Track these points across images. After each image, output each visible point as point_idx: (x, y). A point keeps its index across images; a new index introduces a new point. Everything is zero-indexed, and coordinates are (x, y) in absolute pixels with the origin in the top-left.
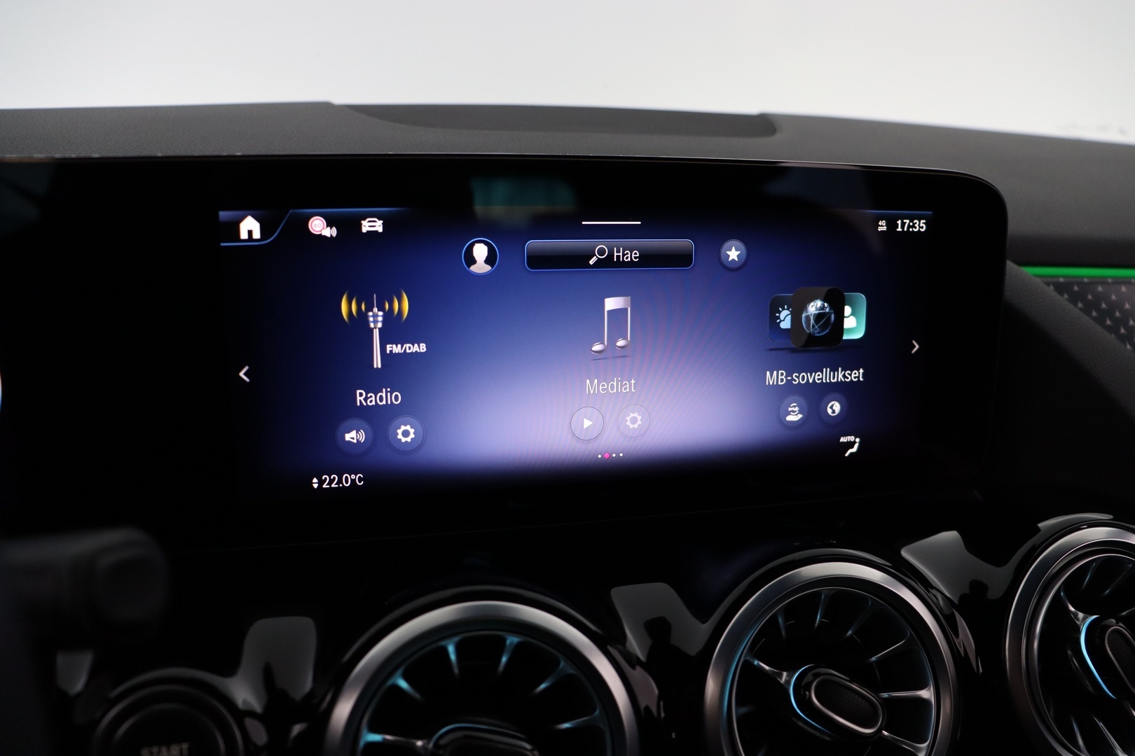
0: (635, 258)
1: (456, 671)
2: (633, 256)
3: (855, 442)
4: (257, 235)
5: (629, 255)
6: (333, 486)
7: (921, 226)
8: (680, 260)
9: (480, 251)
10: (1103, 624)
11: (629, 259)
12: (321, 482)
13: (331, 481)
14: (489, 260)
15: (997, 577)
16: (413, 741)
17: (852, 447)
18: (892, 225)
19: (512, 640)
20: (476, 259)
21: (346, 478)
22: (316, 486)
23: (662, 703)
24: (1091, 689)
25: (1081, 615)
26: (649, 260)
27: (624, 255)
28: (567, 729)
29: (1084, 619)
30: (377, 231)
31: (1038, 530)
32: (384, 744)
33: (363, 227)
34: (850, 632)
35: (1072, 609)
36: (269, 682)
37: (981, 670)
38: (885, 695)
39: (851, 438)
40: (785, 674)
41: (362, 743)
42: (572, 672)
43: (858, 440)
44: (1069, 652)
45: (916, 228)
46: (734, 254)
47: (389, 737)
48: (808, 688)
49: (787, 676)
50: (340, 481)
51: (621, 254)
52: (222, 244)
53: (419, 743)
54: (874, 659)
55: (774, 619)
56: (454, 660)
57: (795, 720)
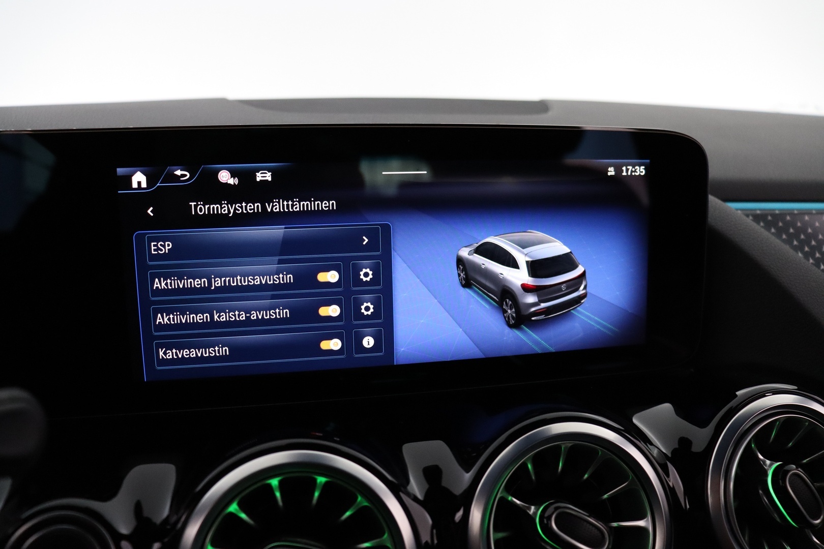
1: (281, 504)
4: (144, 185)
7: (641, 171)
10: (785, 468)
15: (699, 436)
18: (618, 170)
19: (321, 480)
23: (435, 531)
24: (778, 520)
25: (768, 462)
29: (771, 465)
30: (267, 180)
31: (736, 396)
33: (257, 177)
34: (586, 476)
35: (761, 457)
37: (688, 507)
38: (615, 524)
40: (533, 508)
42: (368, 504)
44: (761, 492)
45: (637, 172)
48: (549, 518)
49: (535, 509)
52: (119, 192)
54: (606, 496)
55: (524, 465)
56: (278, 494)
57: (543, 544)
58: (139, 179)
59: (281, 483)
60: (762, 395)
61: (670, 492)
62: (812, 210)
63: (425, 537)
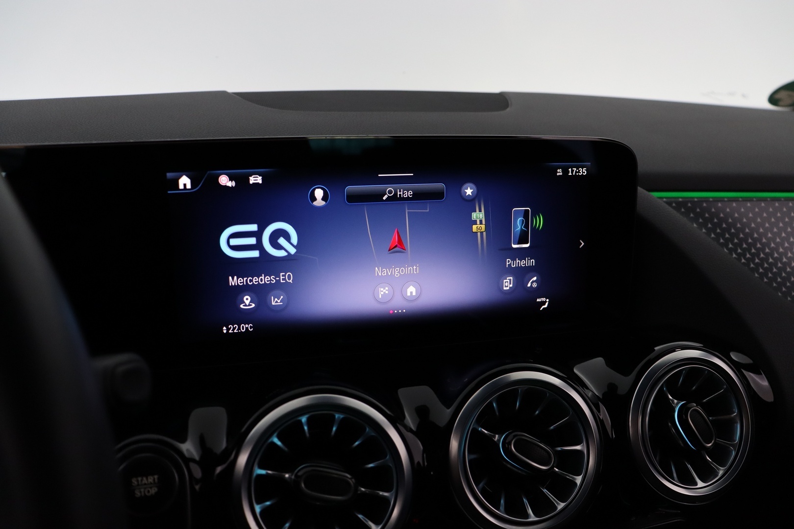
0: (410, 195)
1: (308, 435)
2: (409, 194)
3: (546, 302)
4: (189, 186)
5: (407, 194)
6: (235, 331)
7: (583, 171)
8: (437, 196)
9: (319, 193)
10: (688, 406)
11: (407, 196)
12: (228, 329)
13: (234, 329)
14: (325, 198)
15: (623, 382)
16: (284, 474)
17: (545, 305)
18: (565, 172)
19: (339, 416)
20: (317, 198)
21: (243, 327)
22: (225, 331)
24: (681, 444)
25: (676, 401)
26: (418, 196)
27: (403, 194)
28: (372, 467)
29: (677, 404)
30: (258, 183)
31: (655, 350)
32: (267, 475)
33: (250, 181)
34: (537, 412)
35: (671, 397)
36: (202, 443)
37: (614, 436)
38: (559, 449)
39: (544, 299)
41: (255, 475)
42: (373, 434)
43: (548, 300)
44: (670, 424)
45: (580, 173)
46: (469, 192)
47: (269, 472)
48: (510, 444)
49: (498, 437)
50: (239, 329)
51: (402, 193)
52: (169, 192)
53: (287, 476)
54: (552, 428)
55: (491, 404)
56: (306, 428)
57: (504, 463)
58: (185, 181)
59: (308, 420)
60: (673, 350)
61: (600, 423)
62: (724, 198)
63: (418, 458)
